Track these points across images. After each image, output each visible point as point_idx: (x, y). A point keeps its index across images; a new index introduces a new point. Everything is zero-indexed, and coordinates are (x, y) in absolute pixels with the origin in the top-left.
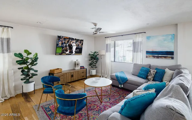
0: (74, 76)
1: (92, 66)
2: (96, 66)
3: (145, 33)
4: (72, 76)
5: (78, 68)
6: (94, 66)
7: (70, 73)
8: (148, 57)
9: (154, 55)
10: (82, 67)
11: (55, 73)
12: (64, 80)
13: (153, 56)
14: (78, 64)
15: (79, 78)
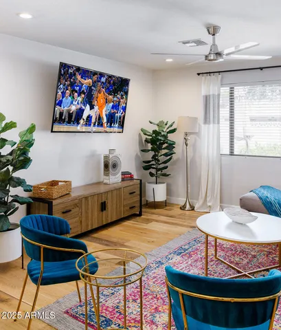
0: (109, 205)
1: (153, 171)
2: (164, 171)
4: (103, 207)
6: (158, 170)
7: (96, 198)
10: (127, 176)
11: (55, 196)
12: (81, 222)
14: (115, 166)
15: (121, 212)
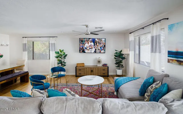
3: (168, 19)
4: (92, 71)
5: (100, 65)
8: (171, 61)
9: (179, 59)
10: (105, 65)
13: (178, 61)
14: (99, 62)
15: (99, 74)
